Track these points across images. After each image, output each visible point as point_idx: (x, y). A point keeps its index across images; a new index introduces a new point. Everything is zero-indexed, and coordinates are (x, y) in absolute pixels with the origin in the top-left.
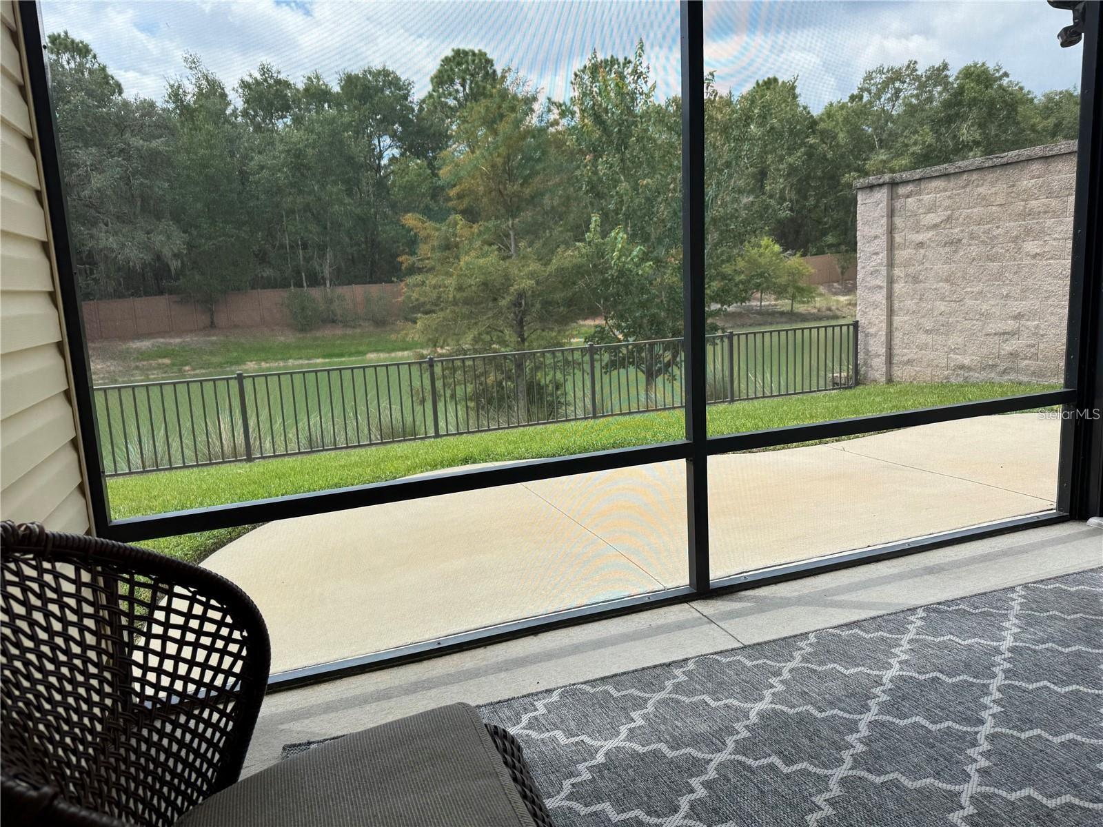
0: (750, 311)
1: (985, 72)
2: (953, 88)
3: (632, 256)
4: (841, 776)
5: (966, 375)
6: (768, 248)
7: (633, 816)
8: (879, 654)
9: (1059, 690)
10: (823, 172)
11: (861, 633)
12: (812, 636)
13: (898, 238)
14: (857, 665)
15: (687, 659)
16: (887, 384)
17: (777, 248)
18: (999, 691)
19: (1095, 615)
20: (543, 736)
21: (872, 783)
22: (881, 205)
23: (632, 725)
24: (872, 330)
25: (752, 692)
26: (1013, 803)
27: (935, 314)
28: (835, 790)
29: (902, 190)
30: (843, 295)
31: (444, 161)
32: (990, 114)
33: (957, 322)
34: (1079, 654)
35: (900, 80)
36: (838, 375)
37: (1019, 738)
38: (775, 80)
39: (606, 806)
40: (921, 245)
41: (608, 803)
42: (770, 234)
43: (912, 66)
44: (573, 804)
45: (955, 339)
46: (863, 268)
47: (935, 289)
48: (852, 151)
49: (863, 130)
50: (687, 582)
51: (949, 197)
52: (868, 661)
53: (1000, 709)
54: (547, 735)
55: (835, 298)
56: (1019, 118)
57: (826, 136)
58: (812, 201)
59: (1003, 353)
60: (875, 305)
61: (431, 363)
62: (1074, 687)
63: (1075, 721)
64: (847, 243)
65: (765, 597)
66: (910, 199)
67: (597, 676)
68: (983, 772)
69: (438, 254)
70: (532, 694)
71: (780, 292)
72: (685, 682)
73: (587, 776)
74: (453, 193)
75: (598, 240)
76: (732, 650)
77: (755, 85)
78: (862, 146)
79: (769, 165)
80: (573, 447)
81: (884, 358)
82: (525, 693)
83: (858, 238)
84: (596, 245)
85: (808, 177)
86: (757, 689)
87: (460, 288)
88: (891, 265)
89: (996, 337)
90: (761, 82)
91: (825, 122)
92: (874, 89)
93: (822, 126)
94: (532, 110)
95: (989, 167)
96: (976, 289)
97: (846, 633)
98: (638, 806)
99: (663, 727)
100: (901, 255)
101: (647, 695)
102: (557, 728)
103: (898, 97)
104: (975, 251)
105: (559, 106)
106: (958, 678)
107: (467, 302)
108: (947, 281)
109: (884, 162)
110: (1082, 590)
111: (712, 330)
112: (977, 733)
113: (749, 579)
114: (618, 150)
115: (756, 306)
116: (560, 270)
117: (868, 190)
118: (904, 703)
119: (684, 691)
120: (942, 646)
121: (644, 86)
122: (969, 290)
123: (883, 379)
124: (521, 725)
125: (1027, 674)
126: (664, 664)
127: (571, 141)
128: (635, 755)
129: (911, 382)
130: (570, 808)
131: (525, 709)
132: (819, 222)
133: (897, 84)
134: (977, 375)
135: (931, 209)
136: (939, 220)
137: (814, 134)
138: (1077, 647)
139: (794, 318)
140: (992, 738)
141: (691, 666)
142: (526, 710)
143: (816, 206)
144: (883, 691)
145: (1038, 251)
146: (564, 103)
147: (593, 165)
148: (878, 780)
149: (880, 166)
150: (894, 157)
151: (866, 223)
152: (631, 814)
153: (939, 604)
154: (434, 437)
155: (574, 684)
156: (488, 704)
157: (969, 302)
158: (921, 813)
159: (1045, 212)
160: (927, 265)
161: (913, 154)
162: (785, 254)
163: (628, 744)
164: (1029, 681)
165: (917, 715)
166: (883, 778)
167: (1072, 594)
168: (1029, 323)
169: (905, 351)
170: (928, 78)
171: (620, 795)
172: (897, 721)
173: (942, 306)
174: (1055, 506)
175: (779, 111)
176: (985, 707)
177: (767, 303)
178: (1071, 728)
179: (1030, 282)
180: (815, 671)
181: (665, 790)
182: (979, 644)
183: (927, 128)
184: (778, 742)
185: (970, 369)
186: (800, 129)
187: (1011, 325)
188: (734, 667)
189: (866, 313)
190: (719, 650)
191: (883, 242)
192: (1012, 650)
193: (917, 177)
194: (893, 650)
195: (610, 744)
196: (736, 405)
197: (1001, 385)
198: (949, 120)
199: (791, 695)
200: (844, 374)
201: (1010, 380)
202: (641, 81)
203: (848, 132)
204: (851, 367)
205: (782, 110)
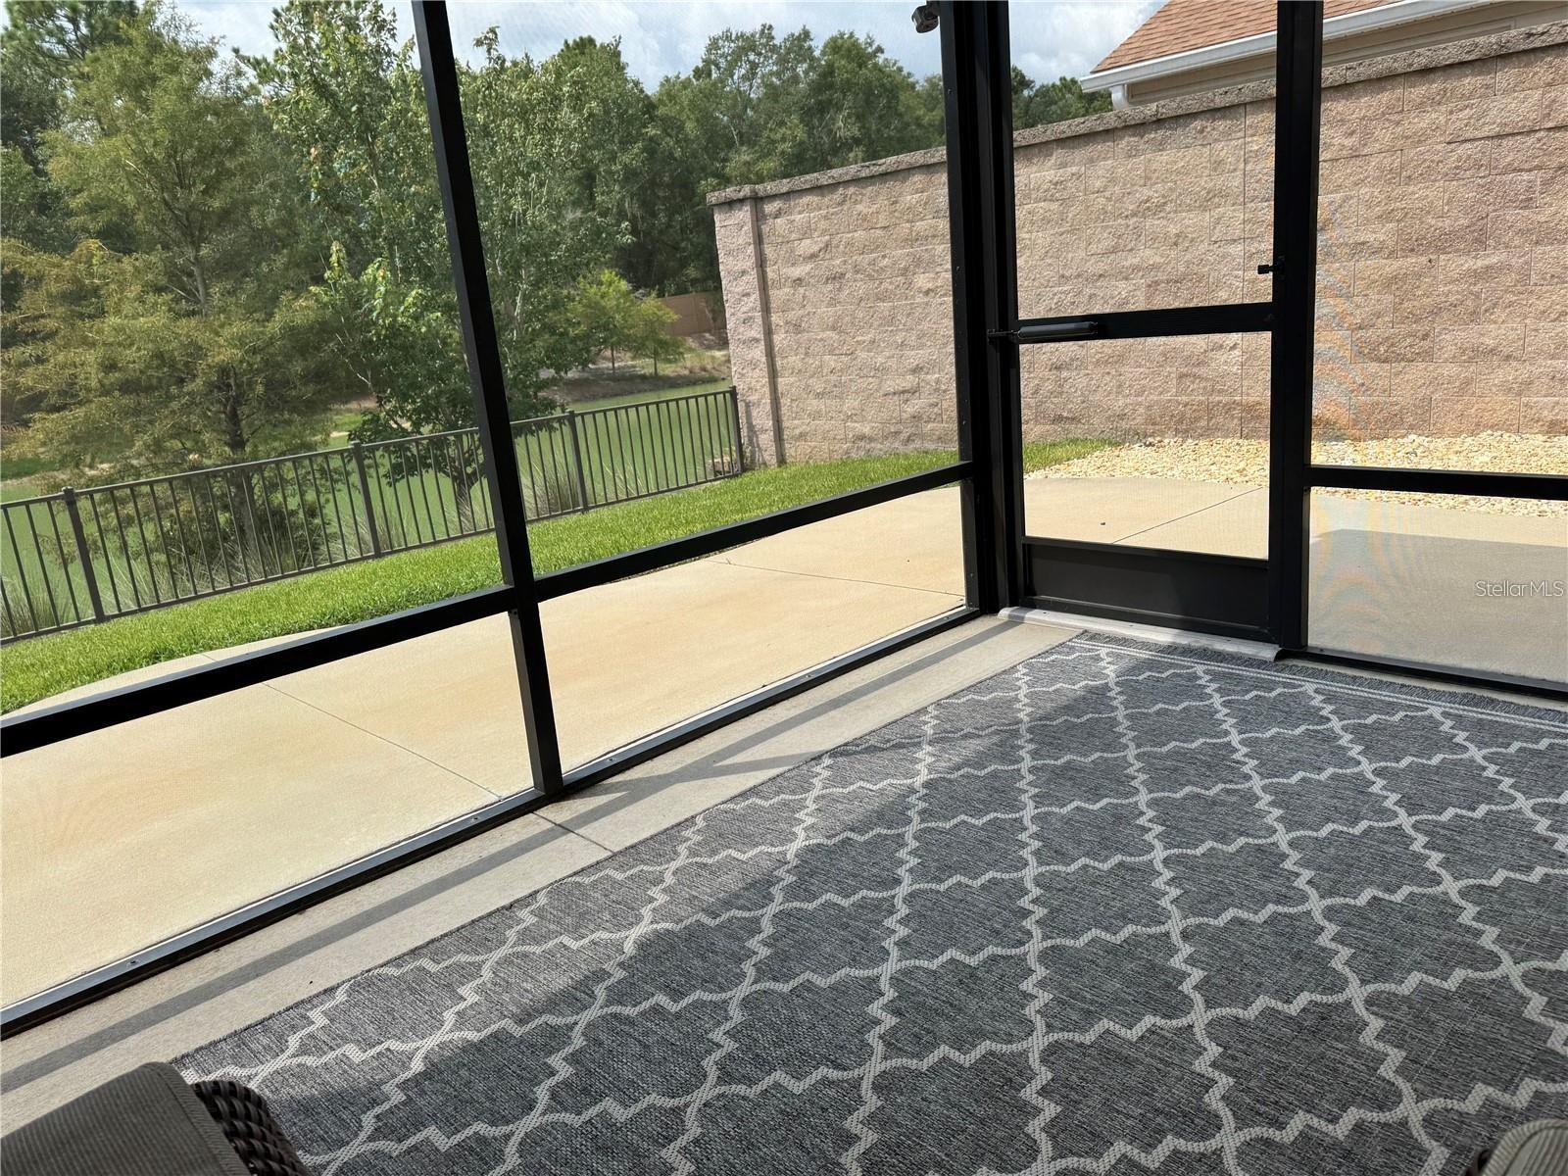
0: (599, 375)
1: (855, 44)
2: (820, 66)
3: (406, 304)
4: (742, 996)
5: (868, 447)
6: (610, 286)
7: (471, 1133)
8: (779, 825)
9: (977, 822)
10: (671, 177)
11: (759, 801)
12: (700, 823)
13: (771, 274)
14: (756, 845)
15: (536, 892)
16: (779, 466)
17: (624, 285)
18: (915, 838)
19: (1009, 724)
20: (324, 1059)
21: (780, 995)
22: (746, 228)
23: (462, 1006)
24: (753, 398)
25: (624, 913)
26: (935, 972)
27: (825, 371)
28: (737, 1015)
29: (769, 208)
30: (719, 350)
31: (53, 147)
32: (868, 102)
33: (851, 380)
34: (994, 775)
35: (753, 51)
36: (719, 460)
37: (938, 892)
38: (591, 41)
39: (431, 1133)
40: (799, 281)
41: (434, 1127)
42: (610, 265)
43: (767, 31)
44: (382, 1145)
45: (851, 403)
46: (733, 314)
47: (822, 339)
48: (706, 147)
49: (717, 118)
50: (530, 782)
51: (826, 218)
52: (769, 836)
53: (917, 861)
54: (332, 1055)
55: (709, 353)
56: (902, 109)
57: (671, 126)
58: (663, 218)
59: (905, 416)
60: (753, 364)
61: (70, 499)
62: (992, 815)
63: (994, 856)
64: (711, 281)
65: (639, 780)
66: (778, 220)
67: (405, 950)
68: (903, 944)
69: (61, 310)
70: (302, 1002)
71: (638, 348)
72: (534, 925)
73: (398, 1097)
74: (75, 203)
75: (347, 280)
76: (598, 863)
77: (563, 47)
78: (718, 142)
79: (597, 166)
80: (344, 611)
81: (772, 433)
82: (290, 1003)
83: (722, 274)
84: (346, 288)
85: (653, 184)
86: (633, 909)
87: (110, 366)
88: (766, 309)
89: (896, 398)
90: (571, 42)
91: (665, 105)
92: (723, 63)
93: (661, 111)
94: (209, 74)
95: (866, 178)
96: (868, 338)
97: (740, 806)
98: (476, 1118)
99: (506, 997)
100: (777, 295)
101: (481, 958)
102: (346, 1040)
103: (754, 74)
104: (862, 288)
105: (256, 64)
106: (871, 834)
107: (127, 387)
108: (834, 329)
109: (747, 163)
110: (995, 698)
111: (546, 409)
112: (894, 897)
113: (616, 761)
114: (362, 140)
115: (608, 369)
116: (291, 331)
117: (727, 207)
118: (812, 881)
119: (534, 938)
120: (850, 798)
121: (390, 42)
122: (860, 338)
123: (774, 461)
124: (288, 1053)
125: (942, 811)
126: (503, 908)
127: (281, 123)
128: (470, 1048)
129: (807, 462)
130: (375, 1153)
131: (293, 1027)
132: (676, 248)
133: (752, 57)
134: (879, 446)
135: (807, 232)
136: (816, 248)
137: (653, 120)
138: (992, 768)
139: (661, 383)
140: (910, 898)
141: (542, 899)
142: (294, 1029)
143: (669, 226)
144: (788, 871)
145: (930, 285)
146: (265, 60)
147: (324, 163)
148: (785, 988)
149: (744, 169)
150: (760, 157)
151: (729, 254)
152: (469, 1132)
153: (846, 744)
154: (94, 622)
155: (369, 971)
156: (230, 1036)
157: (863, 355)
158: (838, 1015)
159: (934, 236)
160: (809, 308)
161: (783, 152)
162: (636, 294)
163: (457, 1035)
164: (946, 819)
165: (827, 891)
166: (793, 984)
167: (985, 704)
168: (929, 377)
169: (796, 422)
170: (789, 51)
171: (449, 1110)
172: (805, 905)
173: (831, 361)
174: (964, 602)
175: (602, 88)
176: (902, 862)
177: (622, 364)
178: (991, 866)
179: (925, 325)
180: (705, 865)
181: (514, 1083)
182: (891, 785)
183: (795, 119)
184: (663, 974)
185: (871, 439)
186: (632, 115)
187: (910, 381)
188: (601, 886)
189: (743, 375)
190: (579, 868)
191: (752, 277)
192: (927, 785)
193: (785, 190)
194: (797, 816)
195: (431, 1042)
196: (592, 515)
197: (906, 457)
198: (822, 108)
199: (676, 906)
200: (727, 459)
201: (915, 449)
202: (385, 34)
203: (697, 120)
204: (734, 448)
205: (604, 86)
